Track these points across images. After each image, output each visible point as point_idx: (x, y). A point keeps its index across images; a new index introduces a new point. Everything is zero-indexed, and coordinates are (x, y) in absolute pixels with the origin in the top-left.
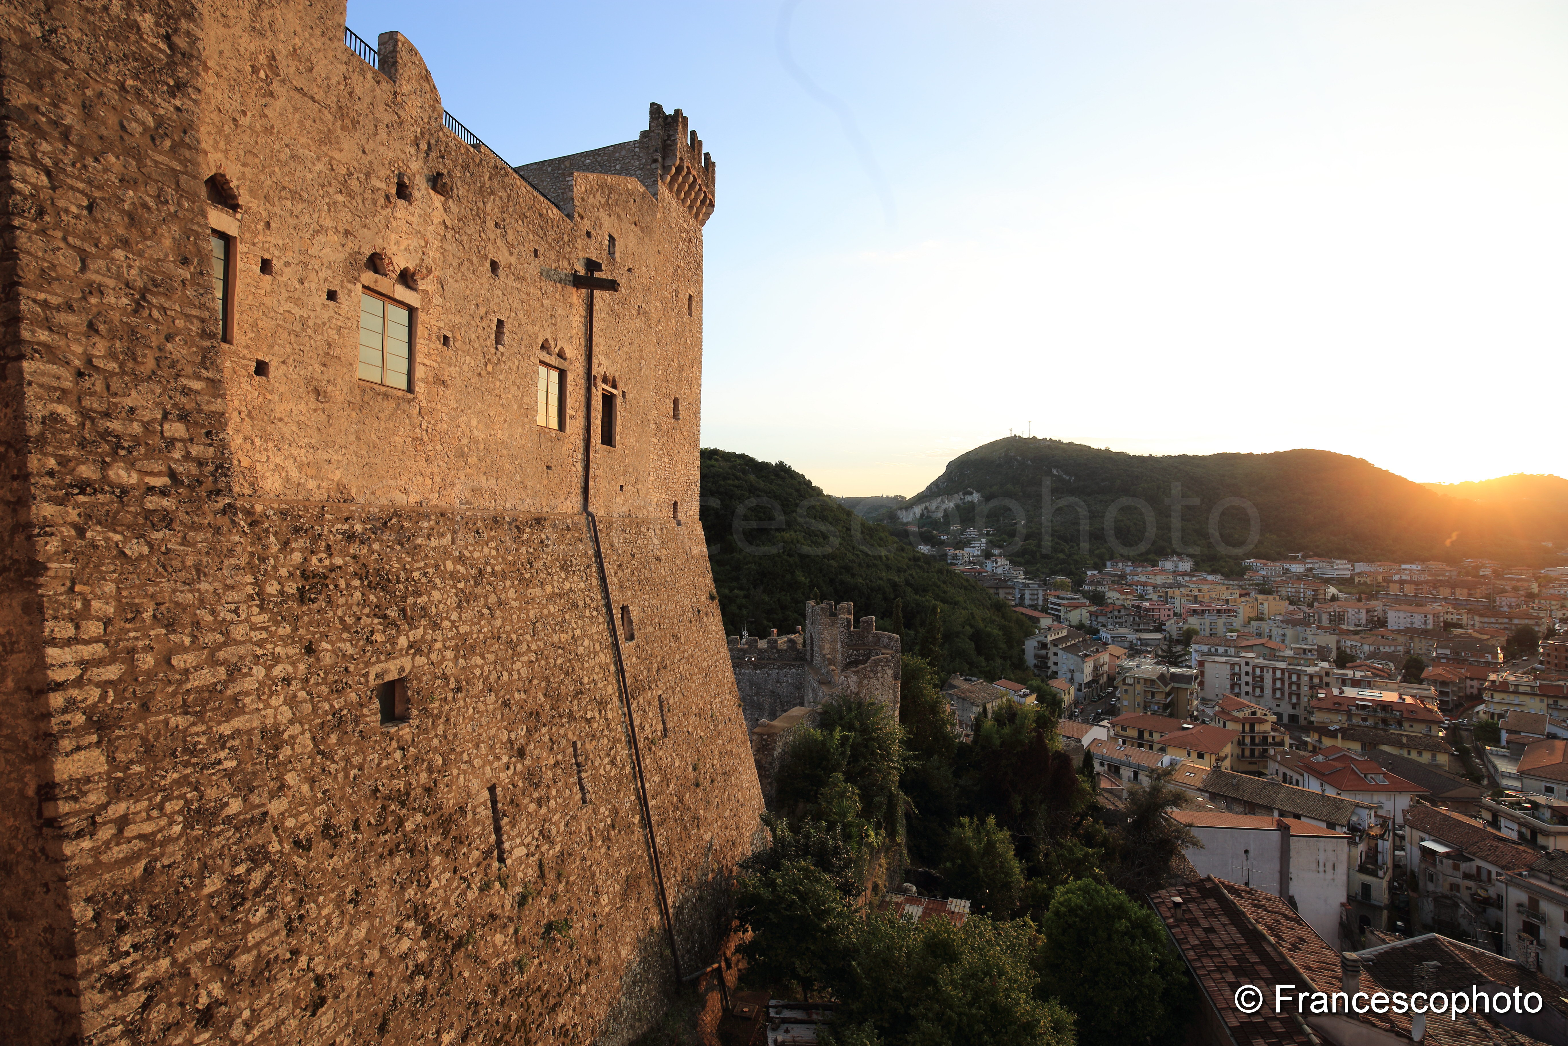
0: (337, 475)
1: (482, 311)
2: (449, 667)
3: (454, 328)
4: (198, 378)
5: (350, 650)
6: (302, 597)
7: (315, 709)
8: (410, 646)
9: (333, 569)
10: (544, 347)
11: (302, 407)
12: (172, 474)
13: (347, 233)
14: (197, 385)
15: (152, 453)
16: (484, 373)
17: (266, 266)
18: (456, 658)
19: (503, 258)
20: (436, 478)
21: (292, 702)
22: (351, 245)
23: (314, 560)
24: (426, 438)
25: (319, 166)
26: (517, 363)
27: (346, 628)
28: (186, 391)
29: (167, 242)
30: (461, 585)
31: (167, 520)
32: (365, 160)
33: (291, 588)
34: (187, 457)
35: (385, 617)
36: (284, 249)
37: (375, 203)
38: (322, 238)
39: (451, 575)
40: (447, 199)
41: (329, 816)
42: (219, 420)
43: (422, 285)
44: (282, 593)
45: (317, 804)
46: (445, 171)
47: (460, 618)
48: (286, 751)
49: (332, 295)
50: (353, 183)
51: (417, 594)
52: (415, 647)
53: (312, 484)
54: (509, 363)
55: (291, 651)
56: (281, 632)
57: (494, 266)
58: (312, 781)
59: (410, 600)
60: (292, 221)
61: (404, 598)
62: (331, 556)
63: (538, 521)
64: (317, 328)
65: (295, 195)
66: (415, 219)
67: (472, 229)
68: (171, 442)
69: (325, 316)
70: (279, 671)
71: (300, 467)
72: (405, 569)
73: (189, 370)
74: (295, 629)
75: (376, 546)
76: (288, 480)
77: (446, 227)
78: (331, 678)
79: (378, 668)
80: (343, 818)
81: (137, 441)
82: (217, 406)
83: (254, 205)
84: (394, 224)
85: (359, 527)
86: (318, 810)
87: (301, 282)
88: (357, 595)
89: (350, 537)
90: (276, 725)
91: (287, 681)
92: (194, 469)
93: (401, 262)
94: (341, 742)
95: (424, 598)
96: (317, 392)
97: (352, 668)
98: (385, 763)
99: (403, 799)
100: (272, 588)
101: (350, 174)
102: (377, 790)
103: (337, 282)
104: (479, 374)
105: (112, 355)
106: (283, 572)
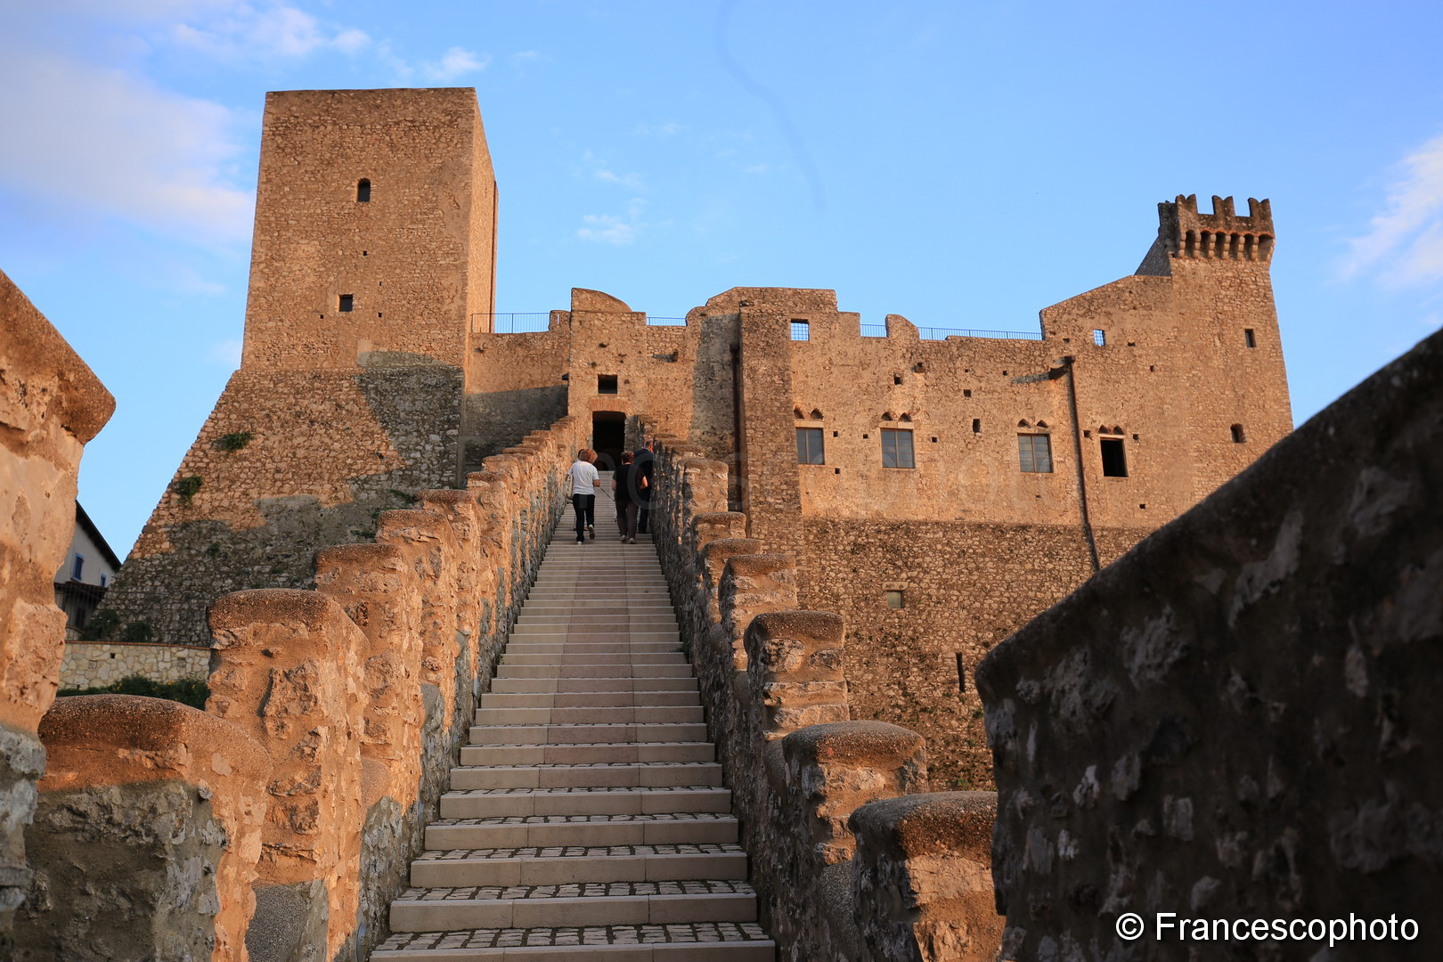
0: (876, 508)
1: (960, 419)
2: (933, 591)
3: (939, 433)
4: (791, 472)
5: (874, 574)
6: (853, 552)
7: (855, 591)
8: (908, 578)
9: (868, 543)
10: (1023, 423)
11: (856, 482)
12: (783, 499)
13: (870, 409)
14: (790, 474)
15: (777, 494)
16: (965, 450)
17: (836, 434)
18: (939, 589)
19: (973, 385)
20: (935, 507)
21: (845, 587)
22: (873, 413)
23: (860, 539)
24: (925, 488)
25: (854, 389)
26: (994, 439)
27: (873, 566)
28: (787, 476)
29: (783, 437)
30: (947, 556)
31: (781, 511)
32: (876, 377)
33: (848, 548)
34: (787, 494)
35: (894, 564)
36: (842, 426)
37: (882, 392)
38: (858, 416)
39: (940, 551)
40: (926, 373)
41: (858, 630)
42: (797, 483)
43: (913, 418)
44: (844, 550)
45: (853, 624)
46: (923, 361)
47: (944, 571)
48: (841, 603)
49: (865, 437)
50: (871, 389)
51: (915, 557)
52: (911, 579)
53: (863, 512)
54: (986, 441)
55: (846, 570)
56: (843, 563)
57: (967, 393)
58: (852, 616)
59: (911, 559)
60: (844, 414)
61: (907, 558)
62: (868, 538)
63: (1024, 528)
64: (859, 451)
65: (845, 404)
66: (906, 391)
67: (947, 380)
68: (783, 490)
69: (863, 445)
70: (840, 575)
71: (857, 506)
72: (908, 546)
73: (788, 470)
74: (849, 563)
75: (893, 536)
76: (852, 511)
77: (927, 386)
78: (863, 582)
79: (888, 583)
80: (864, 633)
81: (773, 491)
82: (796, 479)
83: (828, 414)
84: (894, 397)
85: (883, 528)
86: (853, 626)
87: (851, 435)
88: (880, 554)
89: (879, 532)
90: (838, 593)
91: (844, 579)
92: (789, 497)
93: (900, 412)
94: (866, 606)
95: (920, 560)
96: (862, 476)
97: (874, 581)
98: (888, 621)
99: (897, 638)
100: (841, 548)
101: (868, 386)
102: (882, 629)
103: (867, 430)
104: (962, 451)
105: (768, 470)
106: (846, 543)
